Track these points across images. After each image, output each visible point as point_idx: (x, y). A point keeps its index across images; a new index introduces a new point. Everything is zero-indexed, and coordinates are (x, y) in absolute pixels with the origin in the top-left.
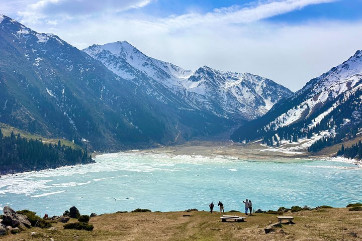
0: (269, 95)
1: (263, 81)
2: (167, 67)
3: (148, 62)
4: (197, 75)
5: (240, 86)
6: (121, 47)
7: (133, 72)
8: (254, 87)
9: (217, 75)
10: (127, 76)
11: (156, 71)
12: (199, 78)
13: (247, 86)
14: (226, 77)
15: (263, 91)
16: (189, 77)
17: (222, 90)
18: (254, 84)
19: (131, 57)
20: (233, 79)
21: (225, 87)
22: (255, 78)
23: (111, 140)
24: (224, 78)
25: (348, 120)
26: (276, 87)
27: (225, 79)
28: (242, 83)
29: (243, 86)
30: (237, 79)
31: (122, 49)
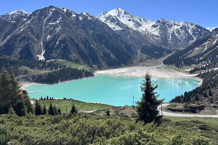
0: (196, 34)
1: (194, 26)
2: (141, 20)
3: (131, 19)
4: (156, 24)
6: (118, 12)
7: (122, 26)
8: (188, 29)
9: (167, 23)
10: (118, 28)
11: (134, 23)
12: (157, 26)
13: (184, 29)
14: (172, 24)
15: (193, 32)
16: (152, 25)
17: (169, 32)
18: (188, 28)
19: (123, 16)
20: (177, 25)
21: (171, 31)
22: (189, 24)
23: (105, 65)
26: (201, 30)
27: (172, 26)
28: (181, 28)
30: (179, 25)
31: (119, 12)
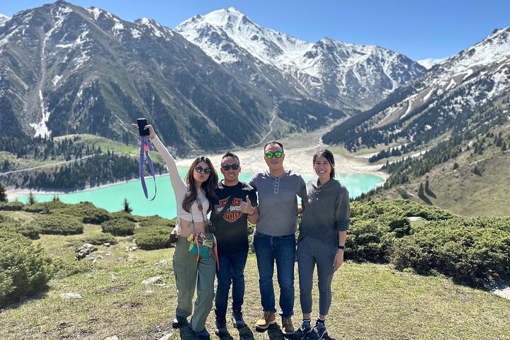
0: (399, 74)
1: (394, 56)
2: (281, 39)
3: (258, 35)
4: (314, 50)
5: (365, 64)
6: (227, 17)
7: (236, 52)
8: (382, 64)
9: (339, 49)
10: (228, 58)
11: (266, 46)
12: (316, 54)
13: (374, 64)
14: (350, 51)
15: (393, 70)
16: (304, 53)
17: (341, 69)
18: (383, 60)
19: (239, 29)
20: (359, 53)
21: (346, 66)
22: (385, 53)
23: (193, 146)
24: (348, 52)
25: (429, 127)
26: (409, 65)
27: (349, 54)
28: (368, 61)
29: (369, 64)
30: (363, 54)
